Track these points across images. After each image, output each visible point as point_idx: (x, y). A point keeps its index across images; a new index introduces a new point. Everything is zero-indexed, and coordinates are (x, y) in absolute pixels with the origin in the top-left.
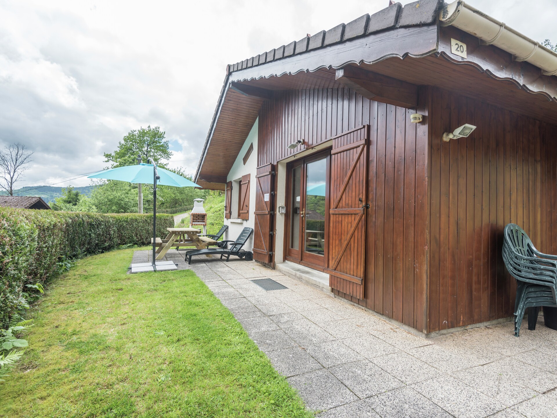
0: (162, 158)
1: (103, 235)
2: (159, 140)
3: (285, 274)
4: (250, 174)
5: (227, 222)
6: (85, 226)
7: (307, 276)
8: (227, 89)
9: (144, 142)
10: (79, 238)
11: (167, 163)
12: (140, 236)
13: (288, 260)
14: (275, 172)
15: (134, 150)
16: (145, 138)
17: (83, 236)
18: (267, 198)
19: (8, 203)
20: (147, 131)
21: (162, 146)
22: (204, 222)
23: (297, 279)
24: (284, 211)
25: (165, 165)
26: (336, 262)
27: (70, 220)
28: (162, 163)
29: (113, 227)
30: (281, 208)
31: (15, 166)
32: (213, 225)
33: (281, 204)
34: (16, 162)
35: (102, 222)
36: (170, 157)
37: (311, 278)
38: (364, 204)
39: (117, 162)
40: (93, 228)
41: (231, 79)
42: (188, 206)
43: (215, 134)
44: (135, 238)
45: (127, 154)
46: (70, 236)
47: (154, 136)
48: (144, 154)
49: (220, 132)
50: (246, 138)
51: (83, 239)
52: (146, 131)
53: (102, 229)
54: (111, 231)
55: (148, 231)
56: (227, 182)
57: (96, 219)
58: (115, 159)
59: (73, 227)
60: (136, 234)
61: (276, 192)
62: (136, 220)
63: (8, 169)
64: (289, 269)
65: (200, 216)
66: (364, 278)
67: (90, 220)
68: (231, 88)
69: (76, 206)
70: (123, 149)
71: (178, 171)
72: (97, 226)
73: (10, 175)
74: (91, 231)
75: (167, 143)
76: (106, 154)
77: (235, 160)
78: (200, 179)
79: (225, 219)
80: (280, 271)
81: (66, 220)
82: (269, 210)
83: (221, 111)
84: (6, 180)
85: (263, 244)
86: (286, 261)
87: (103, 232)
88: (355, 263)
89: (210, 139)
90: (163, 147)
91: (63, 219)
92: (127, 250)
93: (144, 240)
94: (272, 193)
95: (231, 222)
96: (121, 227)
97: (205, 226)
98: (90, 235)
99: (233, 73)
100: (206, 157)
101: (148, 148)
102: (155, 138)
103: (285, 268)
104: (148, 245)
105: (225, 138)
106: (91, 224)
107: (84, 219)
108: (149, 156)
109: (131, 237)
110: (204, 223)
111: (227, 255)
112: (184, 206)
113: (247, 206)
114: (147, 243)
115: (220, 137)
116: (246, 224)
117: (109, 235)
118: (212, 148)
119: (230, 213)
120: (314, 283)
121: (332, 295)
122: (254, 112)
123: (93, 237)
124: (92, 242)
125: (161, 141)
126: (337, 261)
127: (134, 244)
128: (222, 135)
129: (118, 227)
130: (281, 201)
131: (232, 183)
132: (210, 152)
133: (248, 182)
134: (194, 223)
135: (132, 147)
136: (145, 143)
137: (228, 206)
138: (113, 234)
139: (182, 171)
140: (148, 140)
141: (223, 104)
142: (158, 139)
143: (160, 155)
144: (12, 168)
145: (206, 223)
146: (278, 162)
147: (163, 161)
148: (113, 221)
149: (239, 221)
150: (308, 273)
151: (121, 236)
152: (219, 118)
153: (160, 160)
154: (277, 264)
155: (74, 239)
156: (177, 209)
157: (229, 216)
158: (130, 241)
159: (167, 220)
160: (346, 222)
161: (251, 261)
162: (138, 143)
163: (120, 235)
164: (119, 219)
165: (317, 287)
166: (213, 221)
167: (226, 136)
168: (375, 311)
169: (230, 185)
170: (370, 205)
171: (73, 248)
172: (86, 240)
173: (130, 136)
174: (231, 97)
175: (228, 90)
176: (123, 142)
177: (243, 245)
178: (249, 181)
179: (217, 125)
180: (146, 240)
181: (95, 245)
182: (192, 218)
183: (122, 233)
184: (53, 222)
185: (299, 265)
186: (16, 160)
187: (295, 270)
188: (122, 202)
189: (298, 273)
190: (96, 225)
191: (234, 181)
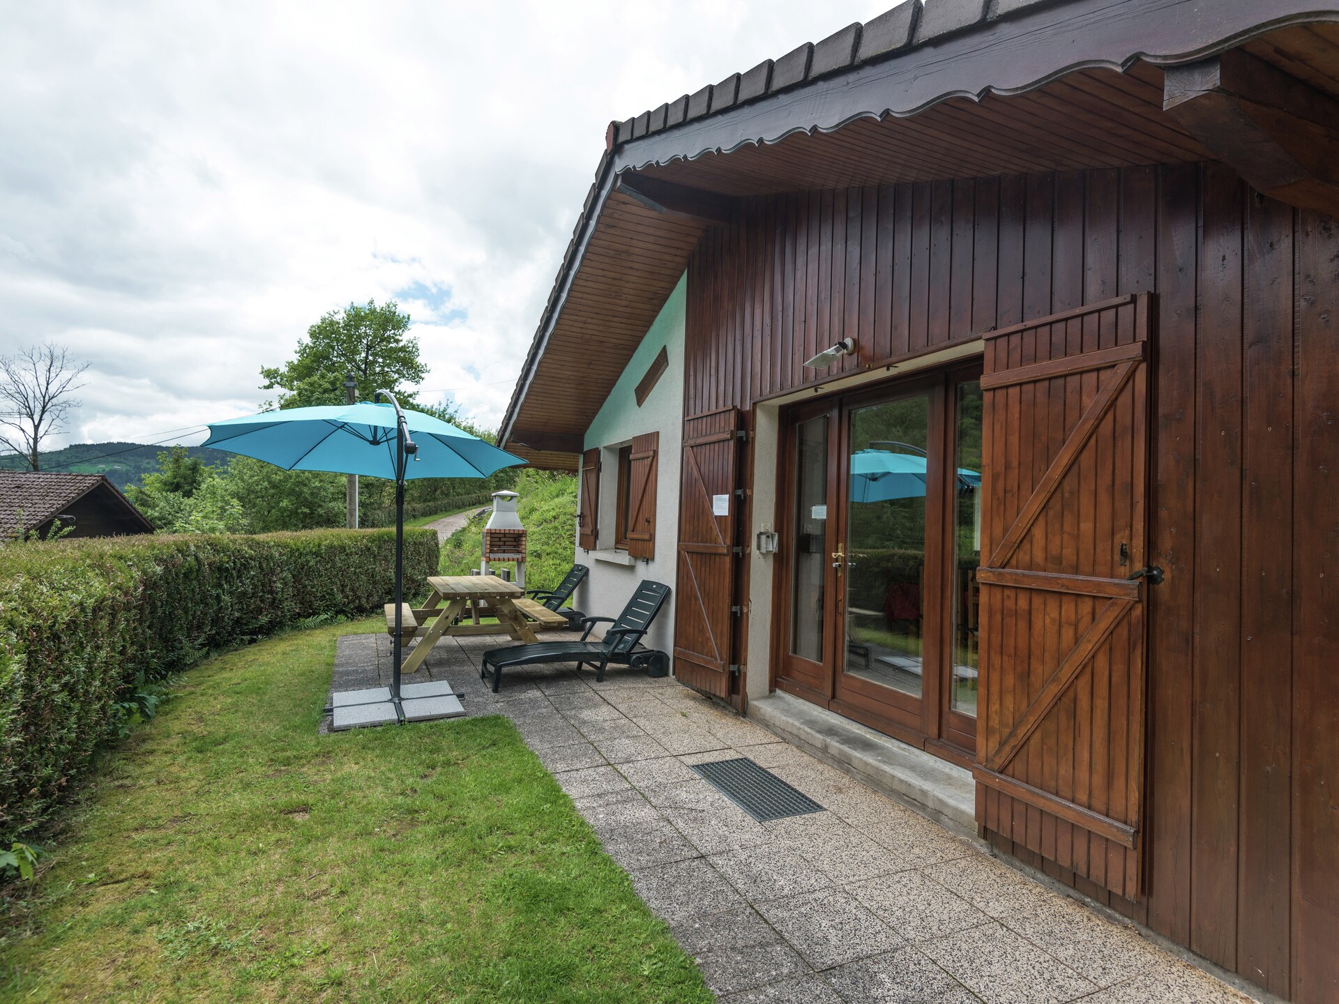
0: (402, 380)
1: (253, 594)
2: (396, 335)
3: (785, 736)
4: (658, 433)
5: (582, 557)
6: (204, 577)
7: (870, 759)
8: (604, 193)
9: (360, 338)
10: (186, 613)
11: (416, 391)
12: (352, 590)
13: (786, 691)
14: (747, 434)
15: (335, 359)
16: (363, 329)
17: (197, 604)
18: (721, 506)
19: (24, 490)
20: (366, 314)
21: (403, 349)
22: (519, 552)
23: (830, 761)
24: (773, 546)
25: (410, 396)
26: (1007, 749)
27: (159, 569)
28: (403, 391)
29: (282, 571)
30: (763, 538)
31: (44, 397)
32: (539, 556)
33: (762, 525)
34: (47, 389)
35: (251, 559)
36: (421, 378)
37: (887, 768)
38: (1139, 566)
39: (292, 389)
40: (226, 577)
41: (619, 166)
42: (464, 497)
43: (561, 322)
44: (339, 597)
45: (317, 370)
46: (160, 611)
47: (384, 324)
48: (359, 368)
49: (576, 317)
50: (645, 332)
51: (199, 613)
52: (362, 314)
53: (252, 579)
54: (275, 582)
55: (373, 575)
56: (586, 449)
57: (237, 554)
58: (286, 382)
59: (168, 583)
60: (342, 586)
61: (748, 492)
62: (343, 549)
63: (27, 404)
64: (797, 724)
65: (507, 535)
66: (1141, 824)
67: (217, 559)
68: (620, 191)
69: (192, 498)
70: (307, 357)
71: (441, 410)
72: (239, 571)
73: (33, 419)
74: (220, 586)
75: (414, 342)
76: (265, 369)
77: (609, 392)
78: (513, 442)
79: (579, 551)
80: (766, 725)
81: (144, 572)
82: (729, 543)
83: (583, 257)
84: (24, 431)
85: (708, 639)
86: (779, 692)
87: (255, 586)
88: (1100, 767)
89: (548, 334)
90: (407, 352)
91: (134, 569)
92: (318, 631)
93: (364, 601)
94: (739, 492)
95: (598, 561)
96: (302, 569)
97: (520, 562)
98: (218, 598)
99: (627, 147)
100: (532, 383)
101: (367, 353)
102: (385, 330)
103: (784, 718)
104: (372, 612)
105: (588, 332)
106: (220, 569)
107: (201, 556)
108: (371, 375)
109: (328, 594)
110: (519, 556)
111: (598, 664)
112: (454, 496)
113: (649, 522)
114: (371, 608)
115: (574, 329)
116: (645, 572)
117: (271, 592)
118: (550, 361)
119: (595, 534)
120: (903, 789)
121: (981, 846)
122: (676, 259)
123: (226, 604)
124: (223, 617)
125: (400, 338)
126: (1013, 742)
127: (337, 613)
128: (582, 325)
129: (294, 570)
130: (763, 517)
131: (599, 452)
132: (544, 369)
133: (651, 453)
134: (492, 556)
135: (329, 352)
136: (361, 341)
137: (587, 512)
138: (283, 592)
139: (449, 411)
140: (369, 335)
141: (592, 237)
142: (393, 332)
143: (397, 372)
144: (36, 402)
145: (524, 555)
146: (755, 404)
147: (405, 386)
148: (281, 555)
149: (624, 558)
150: (867, 746)
151: (303, 592)
152: (575, 277)
153: (397, 384)
154: (755, 703)
155: (171, 617)
156: (439, 503)
157: (590, 541)
158: (327, 606)
159: (421, 544)
160: (1053, 620)
161: (664, 679)
162: (344, 342)
163: (298, 590)
164: (298, 550)
165: (914, 805)
166: (538, 547)
167: (590, 326)
168: (1194, 947)
169: (593, 459)
170: (1162, 572)
171: (168, 642)
172: (206, 614)
173: (324, 325)
174: (616, 216)
175: (608, 197)
176: (308, 340)
177: (641, 633)
178: (656, 453)
179: (568, 295)
180: (368, 599)
181: (231, 623)
182: (488, 542)
183: (305, 587)
184: (93, 600)
185: (827, 712)
186: (48, 384)
187: (819, 732)
188: (306, 490)
189: (835, 745)
190: (234, 569)
191: (607, 448)
